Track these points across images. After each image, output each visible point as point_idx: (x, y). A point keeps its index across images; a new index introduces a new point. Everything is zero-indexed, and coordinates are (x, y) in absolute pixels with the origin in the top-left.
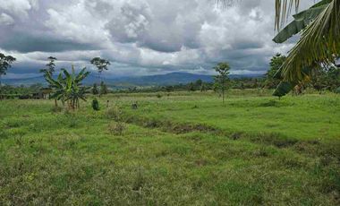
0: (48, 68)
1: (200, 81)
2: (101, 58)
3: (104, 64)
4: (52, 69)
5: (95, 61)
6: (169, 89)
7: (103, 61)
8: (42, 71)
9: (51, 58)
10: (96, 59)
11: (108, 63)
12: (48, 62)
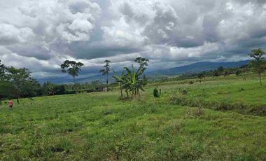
0: (105, 68)
1: (221, 67)
2: (142, 57)
3: (145, 62)
4: (108, 69)
5: (138, 60)
6: (201, 76)
7: (143, 60)
8: (101, 71)
9: (106, 61)
10: (139, 58)
11: (147, 60)
12: (105, 64)
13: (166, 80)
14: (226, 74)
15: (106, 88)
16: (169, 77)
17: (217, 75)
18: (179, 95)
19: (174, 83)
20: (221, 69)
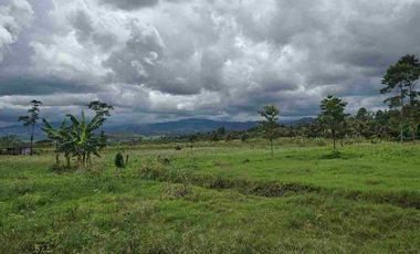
0: (30, 115)
1: (223, 129)
2: (102, 102)
3: (105, 109)
4: (36, 116)
5: (93, 105)
6: (193, 138)
7: (104, 105)
8: (21, 118)
9: (35, 101)
10: (96, 103)
11: (110, 107)
12: (30, 107)
13: (140, 141)
14: (229, 138)
15: (28, 150)
16: (145, 138)
17: (215, 139)
18: (158, 166)
19: (152, 148)
20: (222, 131)
